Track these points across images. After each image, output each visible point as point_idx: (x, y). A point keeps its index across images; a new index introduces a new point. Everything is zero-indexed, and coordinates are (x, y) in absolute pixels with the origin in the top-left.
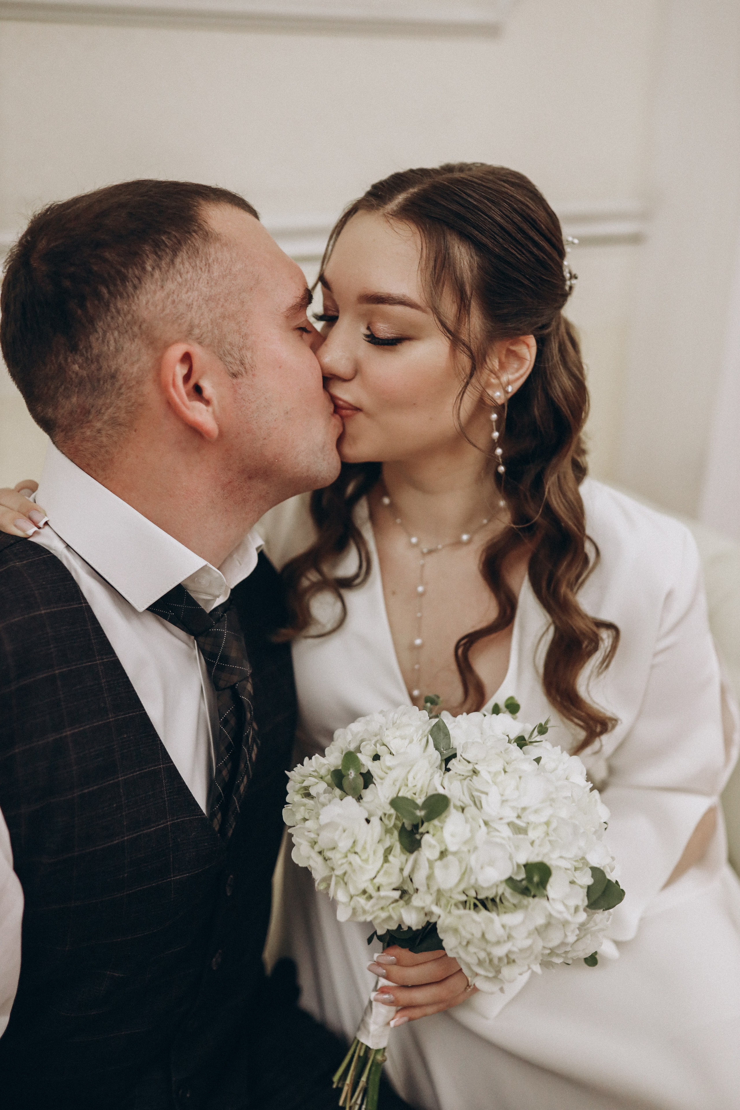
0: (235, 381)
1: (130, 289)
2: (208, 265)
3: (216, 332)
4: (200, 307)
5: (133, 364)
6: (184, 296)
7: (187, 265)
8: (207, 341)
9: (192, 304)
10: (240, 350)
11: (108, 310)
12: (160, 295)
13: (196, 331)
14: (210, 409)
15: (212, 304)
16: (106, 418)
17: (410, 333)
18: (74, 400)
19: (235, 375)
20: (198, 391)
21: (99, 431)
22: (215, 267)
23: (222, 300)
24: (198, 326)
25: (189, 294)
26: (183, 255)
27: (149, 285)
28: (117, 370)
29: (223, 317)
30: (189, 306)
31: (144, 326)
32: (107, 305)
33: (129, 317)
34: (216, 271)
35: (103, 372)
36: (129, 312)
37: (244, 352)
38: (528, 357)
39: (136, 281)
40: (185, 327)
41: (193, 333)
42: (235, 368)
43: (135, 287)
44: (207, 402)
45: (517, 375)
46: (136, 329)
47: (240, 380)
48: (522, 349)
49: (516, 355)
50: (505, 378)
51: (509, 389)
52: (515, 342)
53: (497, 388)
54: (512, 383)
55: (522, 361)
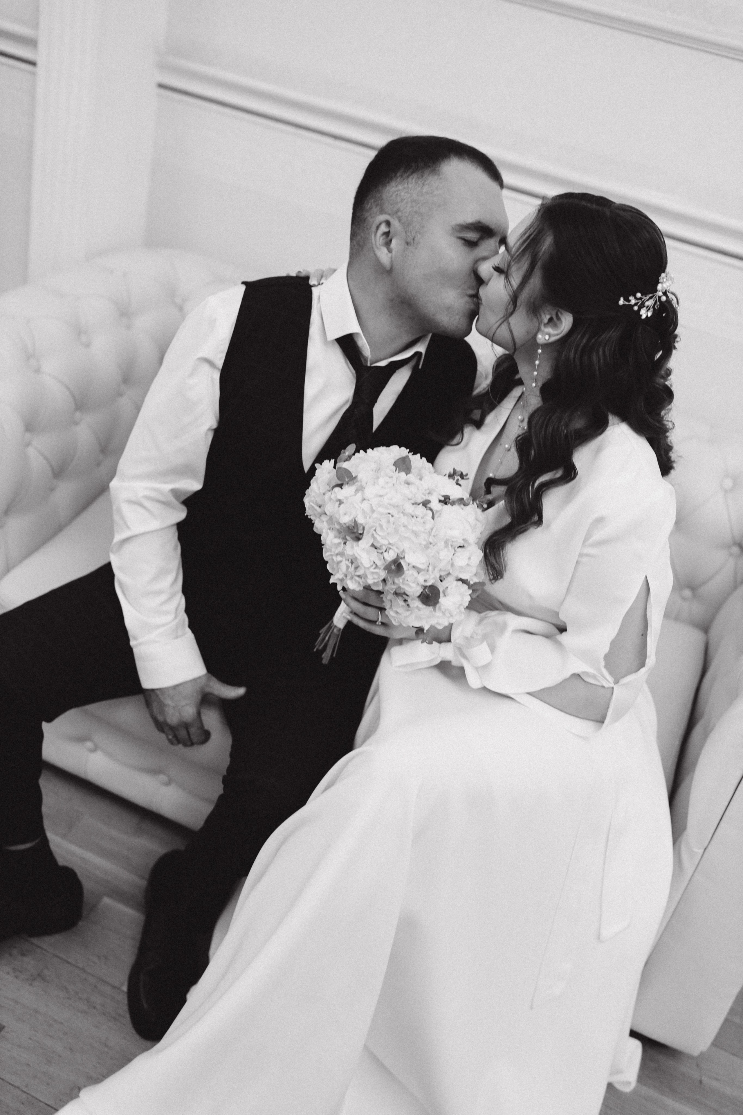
2: (423, 184)
3: (409, 218)
6: (403, 194)
9: (404, 199)
10: (416, 232)
14: (390, 255)
15: (414, 204)
19: (407, 243)
20: (390, 243)
22: (426, 187)
23: (420, 204)
25: (406, 194)
26: (415, 176)
29: (416, 212)
30: (402, 200)
34: (426, 189)
37: (417, 234)
38: (564, 325)
40: (395, 209)
41: (398, 213)
42: (410, 240)
44: (390, 251)
45: (557, 332)
47: (409, 247)
48: (562, 318)
49: (560, 320)
50: (548, 330)
51: (547, 337)
52: (559, 312)
53: (542, 333)
54: (551, 336)
55: (561, 325)
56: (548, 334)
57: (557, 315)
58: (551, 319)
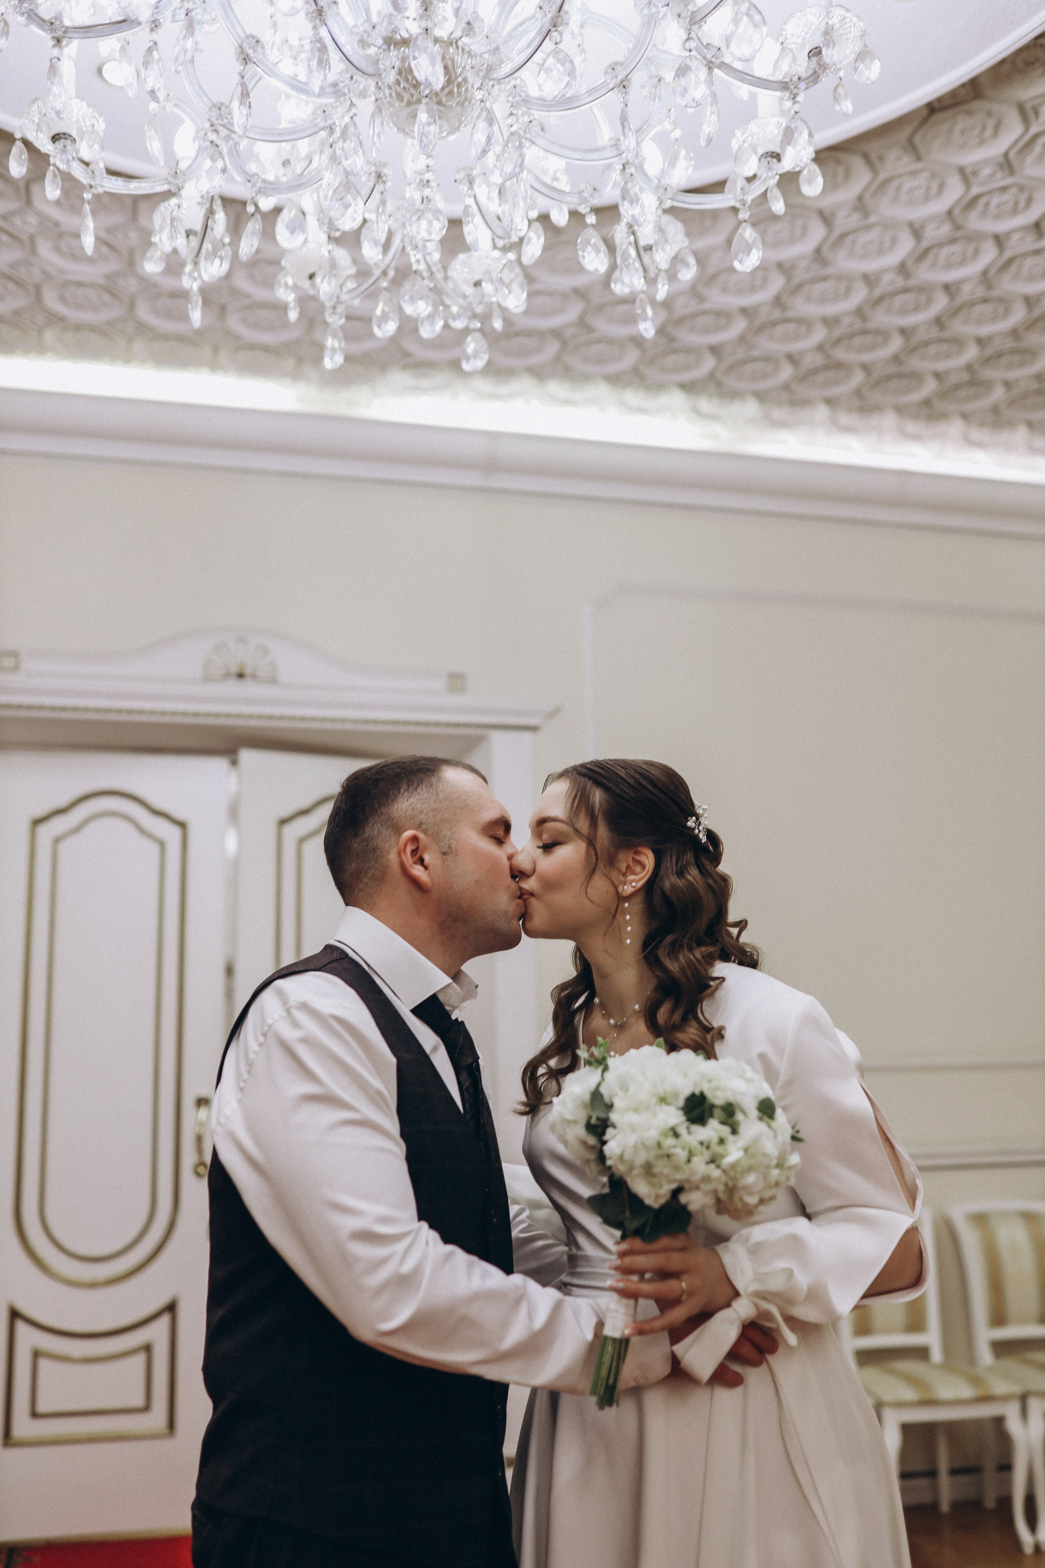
0: (444, 857)
1: (390, 801)
4: (427, 813)
5: (386, 842)
7: (424, 791)
8: (430, 833)
10: (449, 840)
11: (377, 813)
12: (405, 804)
13: (424, 826)
14: (426, 871)
16: (370, 875)
17: (560, 839)
18: (353, 865)
19: (444, 854)
20: (421, 861)
21: (366, 884)
24: (425, 823)
27: (400, 800)
28: (376, 846)
31: (394, 821)
32: (377, 810)
33: (387, 817)
35: (369, 847)
36: (387, 813)
37: (452, 841)
38: (647, 864)
39: (394, 797)
41: (420, 825)
42: (445, 850)
43: (393, 800)
44: (424, 866)
45: (641, 875)
46: (390, 823)
47: (447, 857)
48: (642, 858)
49: (639, 863)
50: (631, 877)
51: (634, 884)
52: (637, 853)
53: (625, 883)
54: (637, 882)
55: (643, 867)
56: (633, 881)
57: (633, 859)
58: (628, 867)
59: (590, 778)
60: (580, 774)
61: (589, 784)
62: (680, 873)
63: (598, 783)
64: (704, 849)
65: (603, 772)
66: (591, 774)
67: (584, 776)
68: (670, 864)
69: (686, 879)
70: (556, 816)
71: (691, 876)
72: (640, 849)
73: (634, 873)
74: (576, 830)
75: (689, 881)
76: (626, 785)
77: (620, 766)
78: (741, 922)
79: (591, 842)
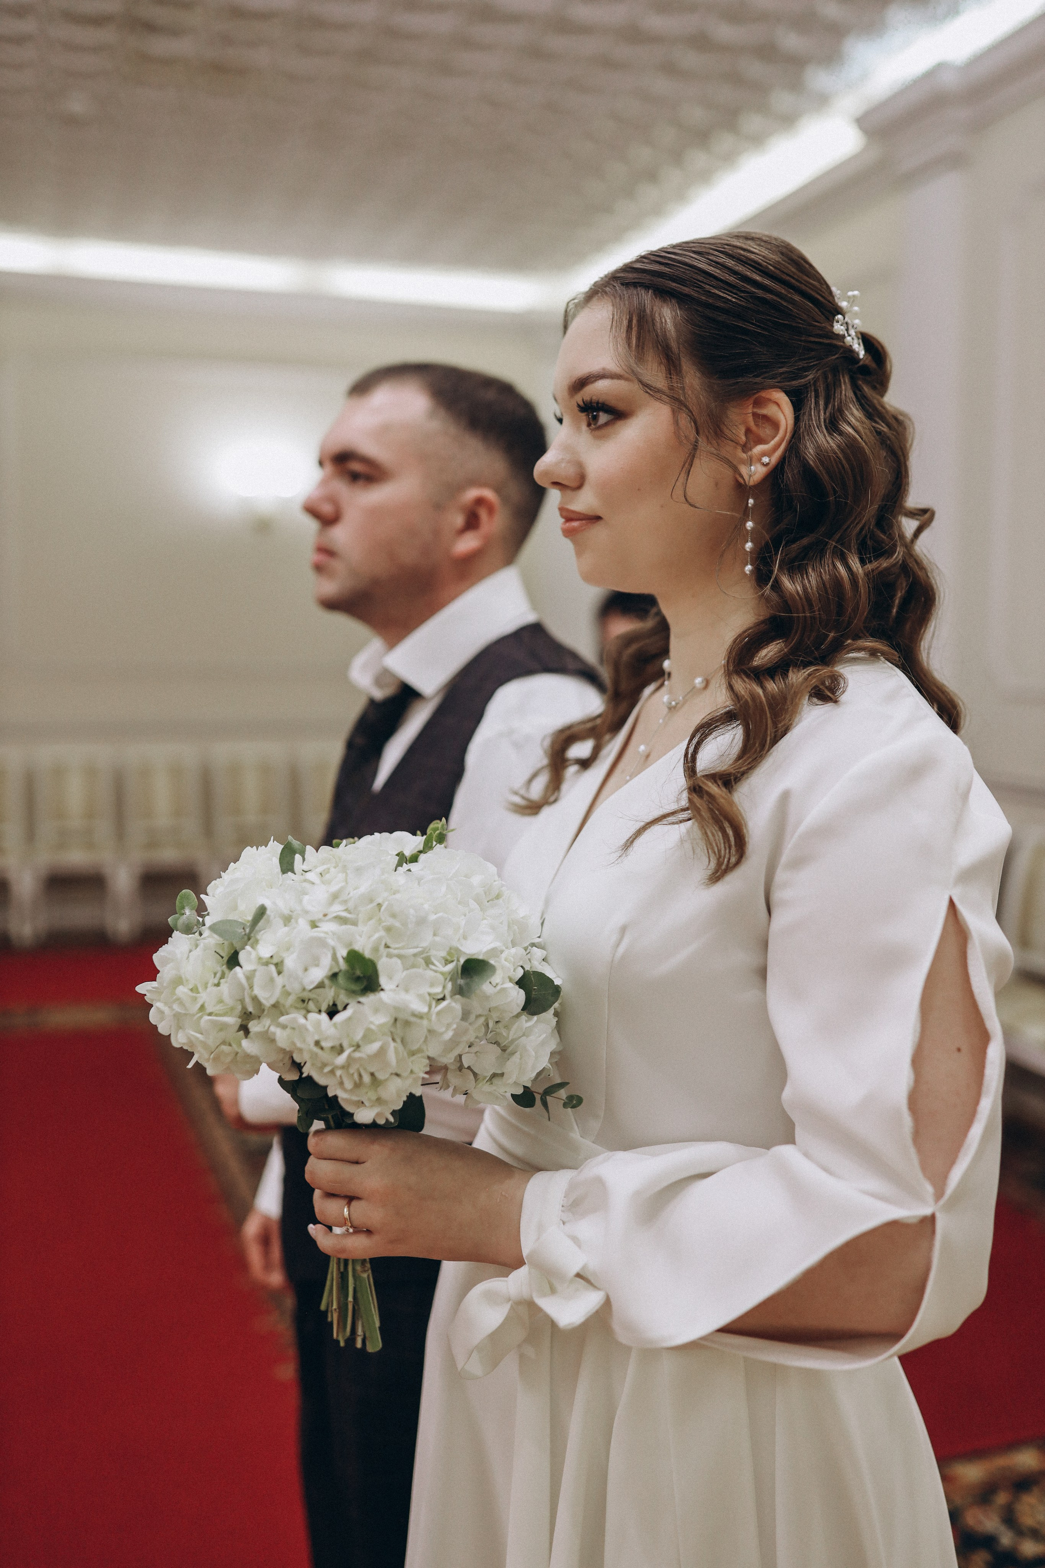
38: (781, 418)
45: (774, 441)
48: (770, 410)
49: (766, 418)
50: (759, 448)
51: (766, 460)
52: (758, 403)
53: (750, 461)
54: (768, 454)
55: (776, 425)
56: (764, 454)
57: (755, 415)
58: (748, 431)
59: (647, 287)
60: (626, 284)
61: (647, 298)
62: (833, 426)
63: (663, 293)
64: (864, 370)
65: (666, 270)
66: (646, 278)
67: (635, 285)
68: (817, 414)
69: (841, 433)
70: (604, 369)
71: (849, 424)
72: (764, 394)
73: (761, 441)
74: (646, 386)
75: (848, 436)
76: (714, 283)
77: (694, 252)
78: (924, 511)
79: (678, 403)
